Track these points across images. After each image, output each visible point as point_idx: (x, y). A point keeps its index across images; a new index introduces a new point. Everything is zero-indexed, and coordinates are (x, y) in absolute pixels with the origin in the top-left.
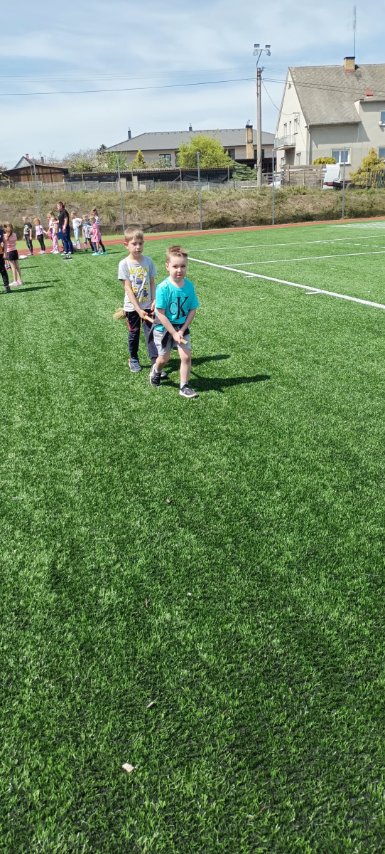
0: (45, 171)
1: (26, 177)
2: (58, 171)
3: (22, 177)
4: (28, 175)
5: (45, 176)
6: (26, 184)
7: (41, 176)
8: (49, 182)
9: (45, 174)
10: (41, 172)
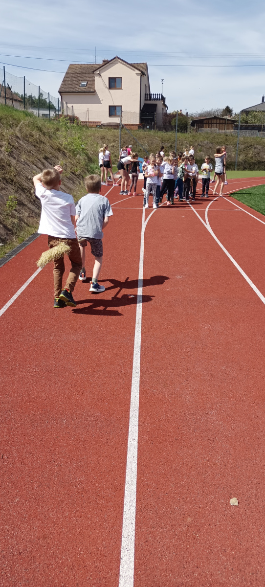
0: (221, 121)
1: (207, 125)
2: (230, 122)
3: (205, 125)
4: (209, 123)
5: (221, 125)
6: (206, 130)
7: (218, 125)
8: (222, 129)
9: (221, 123)
10: (218, 122)
